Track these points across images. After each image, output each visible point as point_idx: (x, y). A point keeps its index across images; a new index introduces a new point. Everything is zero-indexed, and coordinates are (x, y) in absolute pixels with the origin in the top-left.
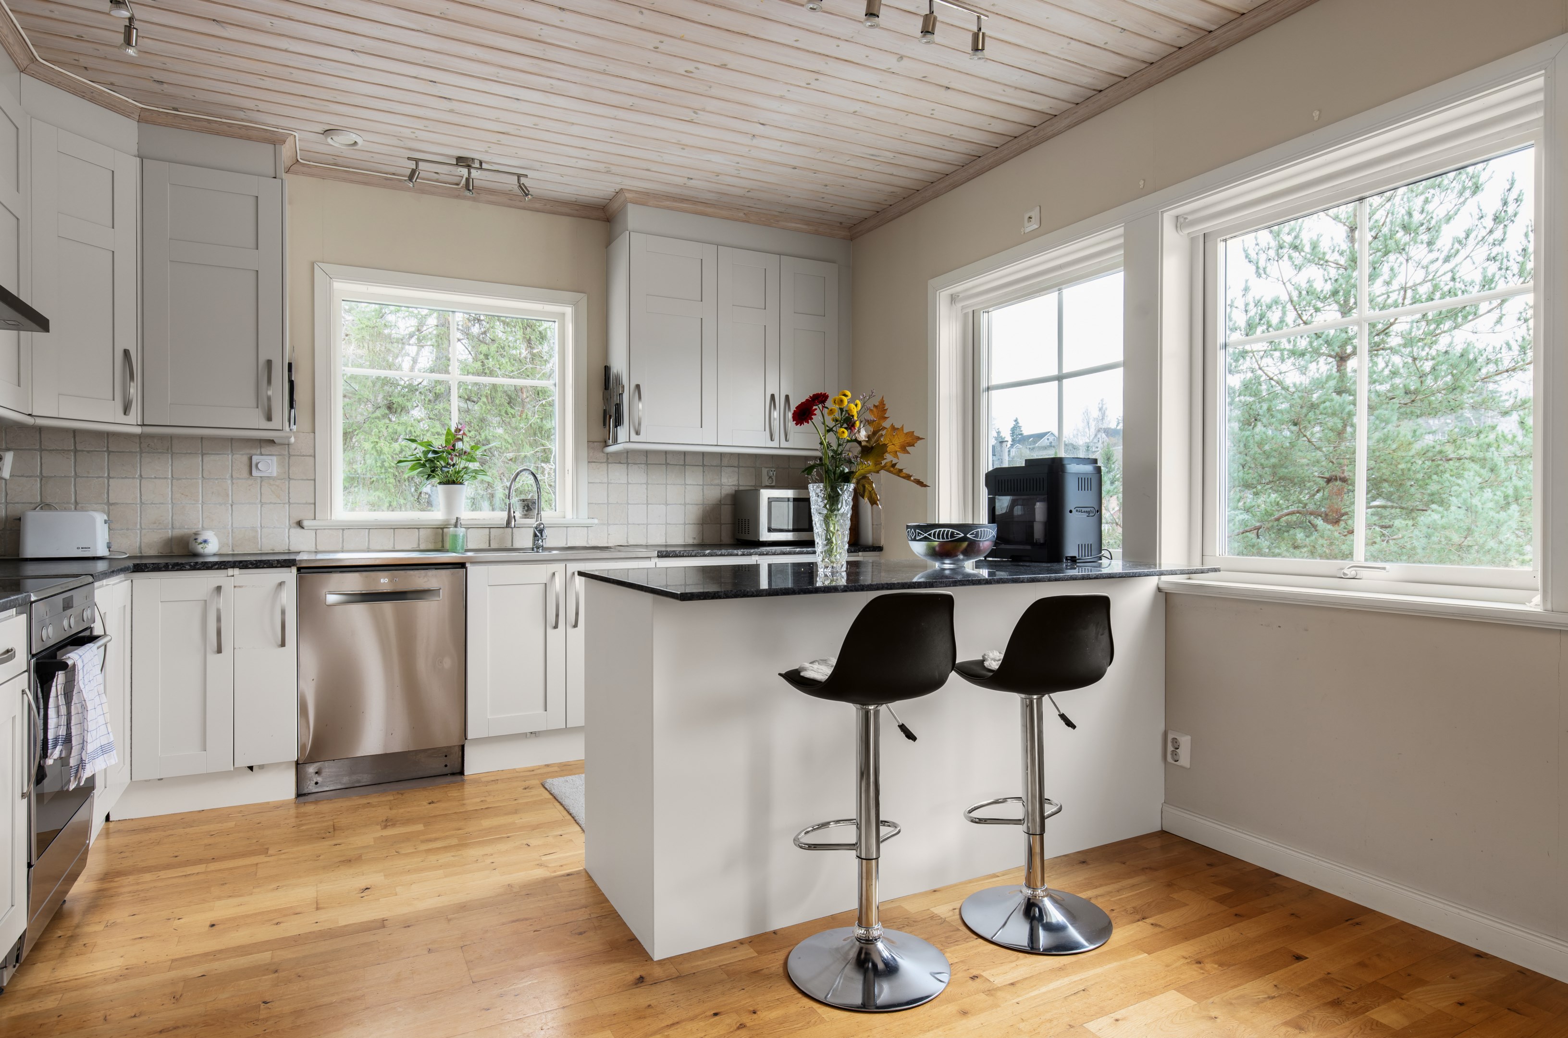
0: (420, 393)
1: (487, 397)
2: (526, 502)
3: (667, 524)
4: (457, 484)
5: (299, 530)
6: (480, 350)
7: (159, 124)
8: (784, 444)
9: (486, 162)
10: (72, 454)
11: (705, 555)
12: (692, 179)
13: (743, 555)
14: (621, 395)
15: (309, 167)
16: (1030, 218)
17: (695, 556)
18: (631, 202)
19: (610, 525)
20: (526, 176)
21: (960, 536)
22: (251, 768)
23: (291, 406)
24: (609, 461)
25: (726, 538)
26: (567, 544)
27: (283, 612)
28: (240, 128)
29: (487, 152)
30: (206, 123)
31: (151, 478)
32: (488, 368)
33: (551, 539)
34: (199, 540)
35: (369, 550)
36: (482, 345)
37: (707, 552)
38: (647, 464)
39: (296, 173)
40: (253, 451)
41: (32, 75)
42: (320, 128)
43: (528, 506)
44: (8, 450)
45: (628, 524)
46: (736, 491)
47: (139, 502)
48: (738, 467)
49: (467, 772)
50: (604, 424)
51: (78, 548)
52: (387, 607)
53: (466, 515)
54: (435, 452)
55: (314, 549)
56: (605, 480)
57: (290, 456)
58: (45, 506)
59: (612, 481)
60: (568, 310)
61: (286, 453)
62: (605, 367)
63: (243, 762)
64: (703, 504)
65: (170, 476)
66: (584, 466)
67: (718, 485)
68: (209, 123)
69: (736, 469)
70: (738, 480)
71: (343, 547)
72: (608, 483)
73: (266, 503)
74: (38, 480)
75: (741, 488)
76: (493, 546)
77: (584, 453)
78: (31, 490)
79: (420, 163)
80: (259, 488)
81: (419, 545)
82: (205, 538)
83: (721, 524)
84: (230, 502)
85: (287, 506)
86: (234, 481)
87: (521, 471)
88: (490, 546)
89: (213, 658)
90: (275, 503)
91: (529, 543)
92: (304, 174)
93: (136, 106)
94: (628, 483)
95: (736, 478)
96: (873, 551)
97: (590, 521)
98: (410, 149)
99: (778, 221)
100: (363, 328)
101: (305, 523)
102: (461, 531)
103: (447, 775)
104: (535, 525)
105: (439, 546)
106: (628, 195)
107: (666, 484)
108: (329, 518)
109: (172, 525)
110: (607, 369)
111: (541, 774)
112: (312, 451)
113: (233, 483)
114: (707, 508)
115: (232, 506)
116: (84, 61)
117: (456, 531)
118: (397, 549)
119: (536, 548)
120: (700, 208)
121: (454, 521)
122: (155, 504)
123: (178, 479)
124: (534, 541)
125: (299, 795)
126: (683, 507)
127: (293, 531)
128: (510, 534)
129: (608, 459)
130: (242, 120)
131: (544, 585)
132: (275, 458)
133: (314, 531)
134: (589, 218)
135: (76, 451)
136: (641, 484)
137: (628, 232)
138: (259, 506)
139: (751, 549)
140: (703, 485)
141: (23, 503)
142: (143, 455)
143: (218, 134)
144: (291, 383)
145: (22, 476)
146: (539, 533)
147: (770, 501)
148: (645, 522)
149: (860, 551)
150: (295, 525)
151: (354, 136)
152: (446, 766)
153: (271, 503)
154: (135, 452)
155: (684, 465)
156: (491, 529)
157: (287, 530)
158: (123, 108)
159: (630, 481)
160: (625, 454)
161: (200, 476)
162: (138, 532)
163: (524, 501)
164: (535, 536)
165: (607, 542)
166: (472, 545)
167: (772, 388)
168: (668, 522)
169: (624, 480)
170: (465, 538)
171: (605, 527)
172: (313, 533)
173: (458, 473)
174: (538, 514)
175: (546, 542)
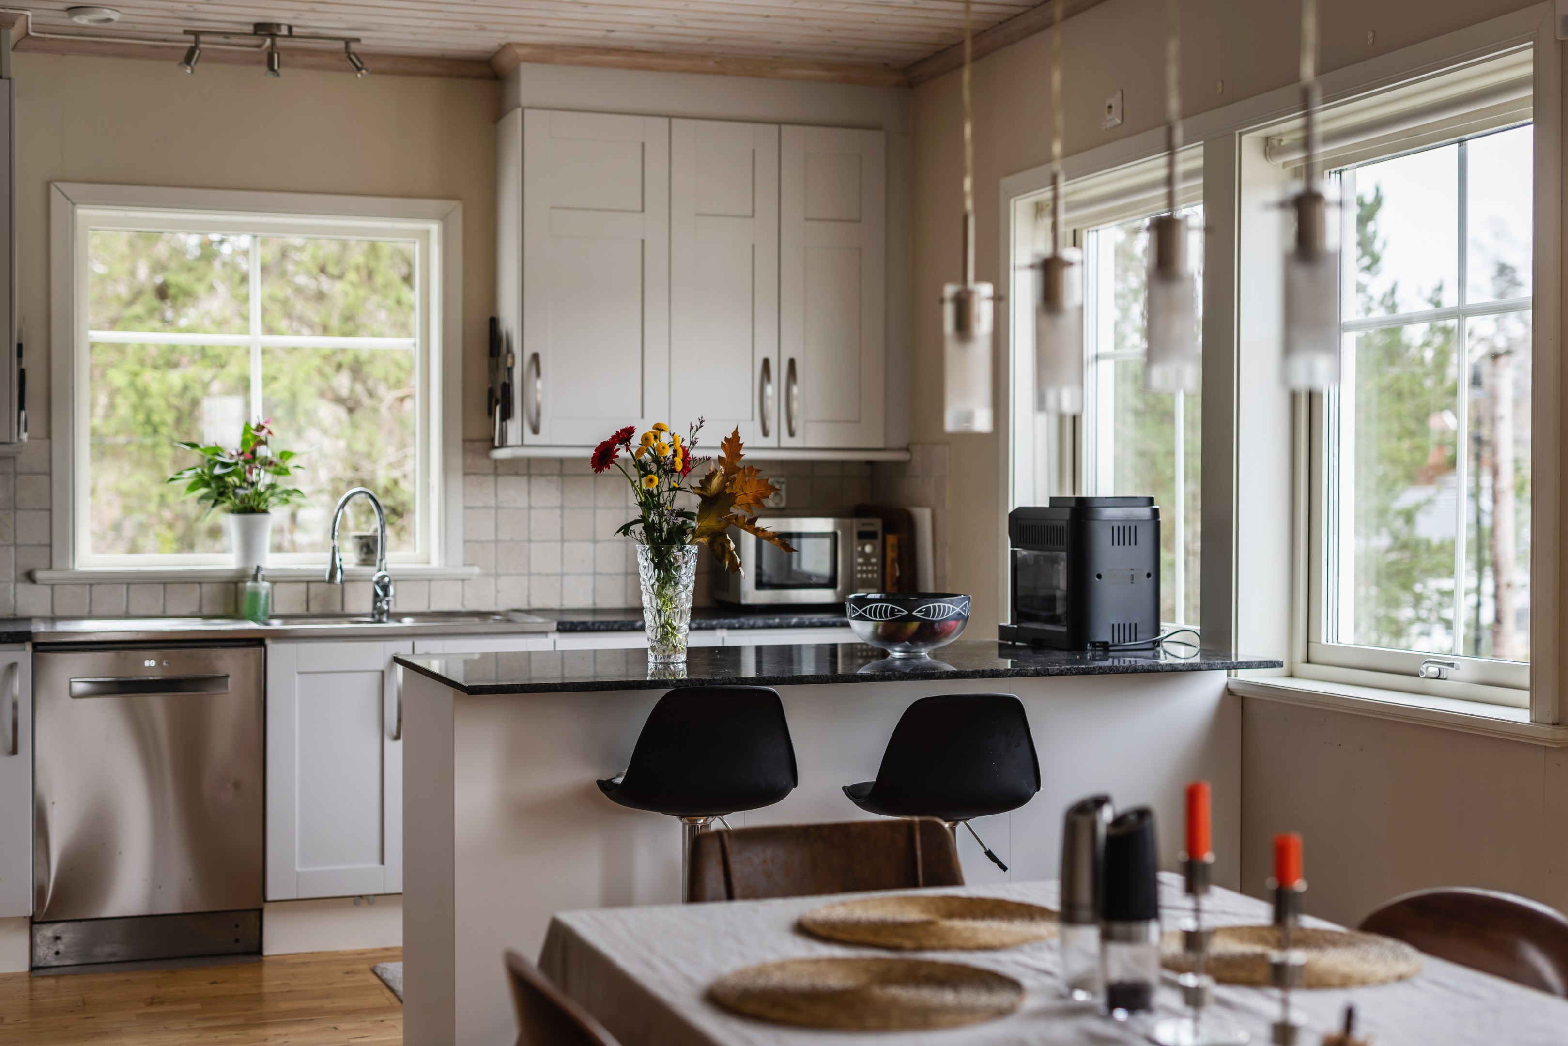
2: (365, 541)
3: (595, 574)
4: (258, 512)
5: (29, 585)
8: (787, 441)
9: (299, 27)
12: (613, 31)
13: (700, 628)
14: (510, 370)
15: (44, 41)
16: (1110, 107)
18: (526, 60)
19: (500, 575)
20: (358, 40)
21: (903, 614)
23: (21, 407)
24: (500, 471)
26: (429, 608)
27: (15, 706)
29: (298, 11)
33: (403, 599)
35: (128, 616)
38: (561, 477)
39: (25, 50)
42: (64, 7)
43: (368, 546)
45: (530, 574)
49: (266, 952)
50: (488, 414)
52: (156, 703)
53: (272, 560)
54: (225, 463)
55: (48, 613)
56: (492, 503)
57: (16, 474)
59: (504, 504)
60: (435, 228)
61: (12, 469)
62: (491, 320)
66: (457, 481)
72: (497, 508)
76: (314, 609)
77: (458, 460)
79: (202, 38)
81: (201, 607)
85: (12, 549)
88: (308, 609)
91: (367, 606)
92: (36, 50)
94: (530, 508)
97: (468, 570)
98: (187, 19)
101: (40, 575)
102: (264, 586)
103: (239, 953)
104: (375, 579)
105: (232, 612)
106: (520, 51)
107: (595, 508)
108: (71, 566)
110: (494, 323)
111: (374, 958)
112: (48, 466)
117: (256, 588)
118: (168, 613)
119: (378, 614)
121: (253, 572)
124: (375, 603)
125: (33, 968)
127: (20, 586)
128: (339, 591)
129: (496, 468)
131: (378, 675)
133: (50, 587)
136: (552, 508)
137: (520, 110)
144: (22, 374)
146: (383, 589)
148: (559, 571)
150: (24, 577)
151: (109, 11)
152: (237, 941)
156: (310, 584)
157: (12, 586)
159: (533, 504)
160: (523, 462)
163: (361, 538)
164: (376, 595)
165: (496, 605)
166: (279, 610)
167: (766, 349)
168: (598, 570)
169: (522, 501)
170: (270, 597)
171: (492, 580)
172: (48, 590)
173: (260, 494)
174: (381, 560)
175: (391, 604)
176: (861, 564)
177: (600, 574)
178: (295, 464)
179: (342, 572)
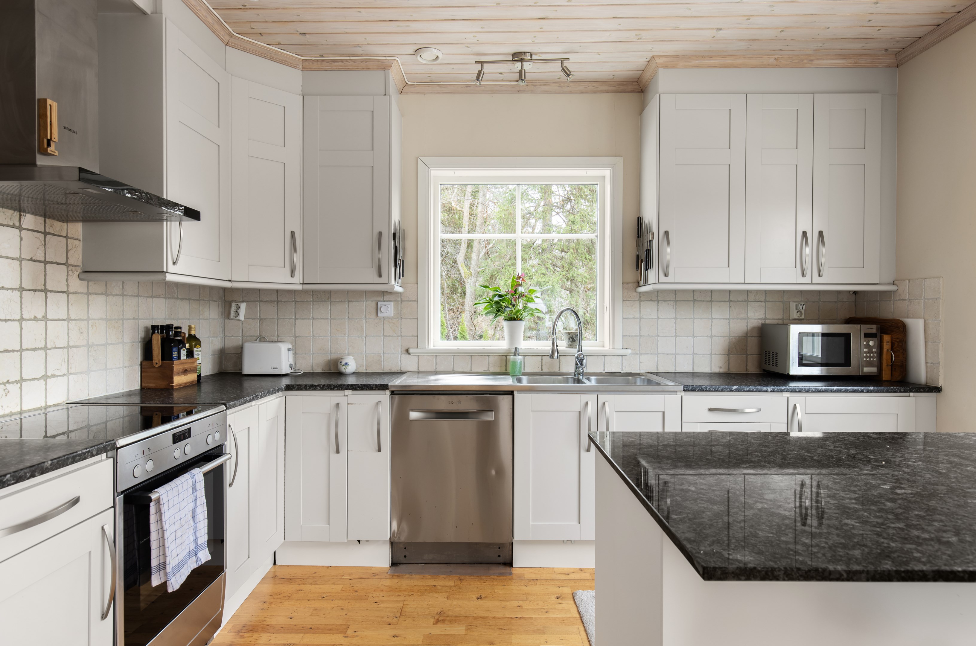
0: (533, 249)
1: (573, 249)
2: (570, 335)
3: (694, 354)
4: (517, 320)
5: (407, 356)
6: (569, 218)
7: (314, 70)
8: (816, 279)
9: (535, 54)
10: (276, 303)
11: (731, 391)
12: (721, 29)
13: (773, 391)
14: (651, 241)
15: (414, 87)
17: (722, 391)
18: (661, 67)
19: (642, 354)
20: (567, 59)
22: (359, 541)
24: (642, 299)
25: (752, 368)
26: (604, 370)
27: (379, 425)
28: (362, 62)
29: (533, 42)
30: (340, 63)
31: (319, 319)
32: (574, 230)
33: (590, 366)
34: (343, 363)
35: (454, 372)
36: (571, 215)
37: (735, 388)
38: (675, 301)
39: (407, 93)
40: (379, 299)
41: (233, 47)
42: (411, 51)
43: (572, 338)
44: (243, 302)
45: (658, 354)
46: (762, 324)
47: (312, 335)
48: (765, 302)
49: (517, 563)
50: (637, 268)
51: (272, 368)
53: (524, 345)
54: (500, 296)
55: (416, 370)
56: (638, 316)
57: (402, 301)
58: (262, 339)
59: (644, 317)
60: (608, 173)
61: (400, 299)
62: (638, 218)
63: (354, 537)
64: (729, 336)
65: (329, 317)
66: (619, 304)
67: (745, 319)
68: (343, 62)
69: (763, 304)
70: (765, 314)
71: (436, 368)
72: (640, 318)
73: (387, 336)
74: (258, 321)
75: (768, 322)
76: (545, 370)
77: (620, 293)
78: (254, 328)
79: (484, 66)
80: (382, 325)
81: (489, 368)
82: (346, 362)
83: (747, 355)
84: (365, 335)
85: (400, 338)
86: (367, 320)
87: (565, 310)
88: (542, 370)
89: (334, 456)
90: (392, 336)
91: (572, 370)
92: (413, 93)
93: (299, 59)
94: (658, 318)
95: (762, 312)
96: (928, 392)
97: (625, 351)
98: (477, 54)
99: (811, 60)
100: (501, 211)
101: (411, 351)
102: (519, 358)
103: (500, 564)
104: (576, 355)
105: (503, 370)
106: (659, 61)
107: (694, 319)
108: (427, 347)
109: (331, 351)
110: (639, 220)
111: (574, 581)
112: (416, 297)
113: (366, 322)
114: (734, 340)
115: (365, 338)
116: (259, 28)
117: (515, 359)
118: (473, 370)
120: (729, 61)
121: (514, 350)
122: (321, 337)
123: (334, 319)
124: (576, 368)
125: (393, 565)
126: (710, 339)
127: (403, 356)
128: (557, 361)
129: (640, 297)
130: (362, 55)
131: (578, 413)
132: (392, 303)
133: (417, 357)
134: (625, 92)
135: (278, 302)
136: (670, 319)
137: (658, 95)
138: (382, 338)
139: (782, 386)
140: (729, 319)
141: (251, 336)
142: (314, 303)
143: (349, 70)
145: (250, 319)
146: (580, 361)
147: (801, 335)
148: (674, 352)
149: (911, 391)
150: (405, 352)
151: (435, 51)
152: (499, 556)
153: (390, 336)
154: (310, 301)
155: (711, 301)
156: (543, 357)
157: (399, 356)
158: (291, 62)
159: (660, 316)
160: (656, 293)
161: (347, 317)
162: (311, 355)
163: (569, 333)
164: (577, 364)
165: (640, 369)
166: (528, 370)
167: (804, 225)
168: (695, 352)
169: (654, 315)
170: (523, 363)
171: (638, 356)
172: (416, 358)
173: (518, 311)
174: (579, 345)
175: (584, 369)
176: (865, 352)
177: (696, 354)
178: (535, 296)
179: (558, 353)
